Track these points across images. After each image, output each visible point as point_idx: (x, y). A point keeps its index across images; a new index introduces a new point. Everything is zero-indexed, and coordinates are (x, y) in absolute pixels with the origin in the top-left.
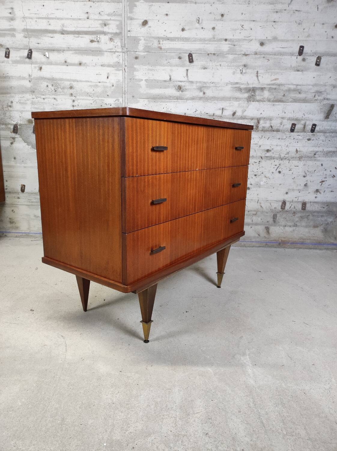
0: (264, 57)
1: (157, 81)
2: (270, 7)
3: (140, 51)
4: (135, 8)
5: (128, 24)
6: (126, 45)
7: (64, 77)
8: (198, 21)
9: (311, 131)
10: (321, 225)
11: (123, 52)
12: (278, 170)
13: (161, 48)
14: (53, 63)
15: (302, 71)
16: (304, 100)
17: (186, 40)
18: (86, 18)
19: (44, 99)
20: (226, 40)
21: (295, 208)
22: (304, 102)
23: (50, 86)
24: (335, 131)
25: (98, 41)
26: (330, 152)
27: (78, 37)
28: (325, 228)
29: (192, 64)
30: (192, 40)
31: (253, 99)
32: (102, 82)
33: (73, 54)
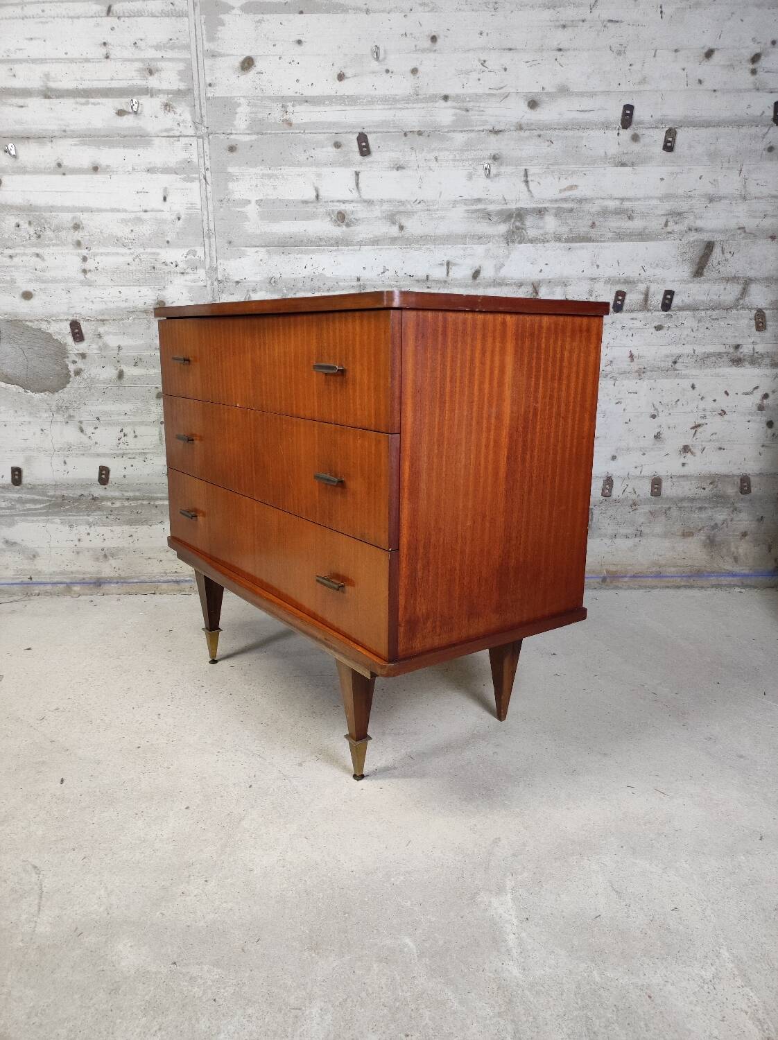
0: (539, 136)
1: (287, 203)
2: (547, 15)
3: (238, 132)
4: (220, 28)
5: (206, 68)
6: (205, 119)
7: (58, 201)
8: (376, 54)
9: (661, 307)
10: (700, 530)
11: (198, 137)
13: (290, 124)
14: (28, 169)
15: (633, 165)
16: (640, 234)
17: (351, 100)
18: (103, 57)
19: (11, 257)
20: (446, 98)
21: (635, 492)
22: (642, 240)
23: (24, 226)
24: (720, 305)
25: (136, 113)
26: (709, 355)
27: (87, 103)
28: (709, 537)
29: (367, 159)
30: (365, 101)
31: (521, 236)
32: (152, 211)
33: (75, 145)
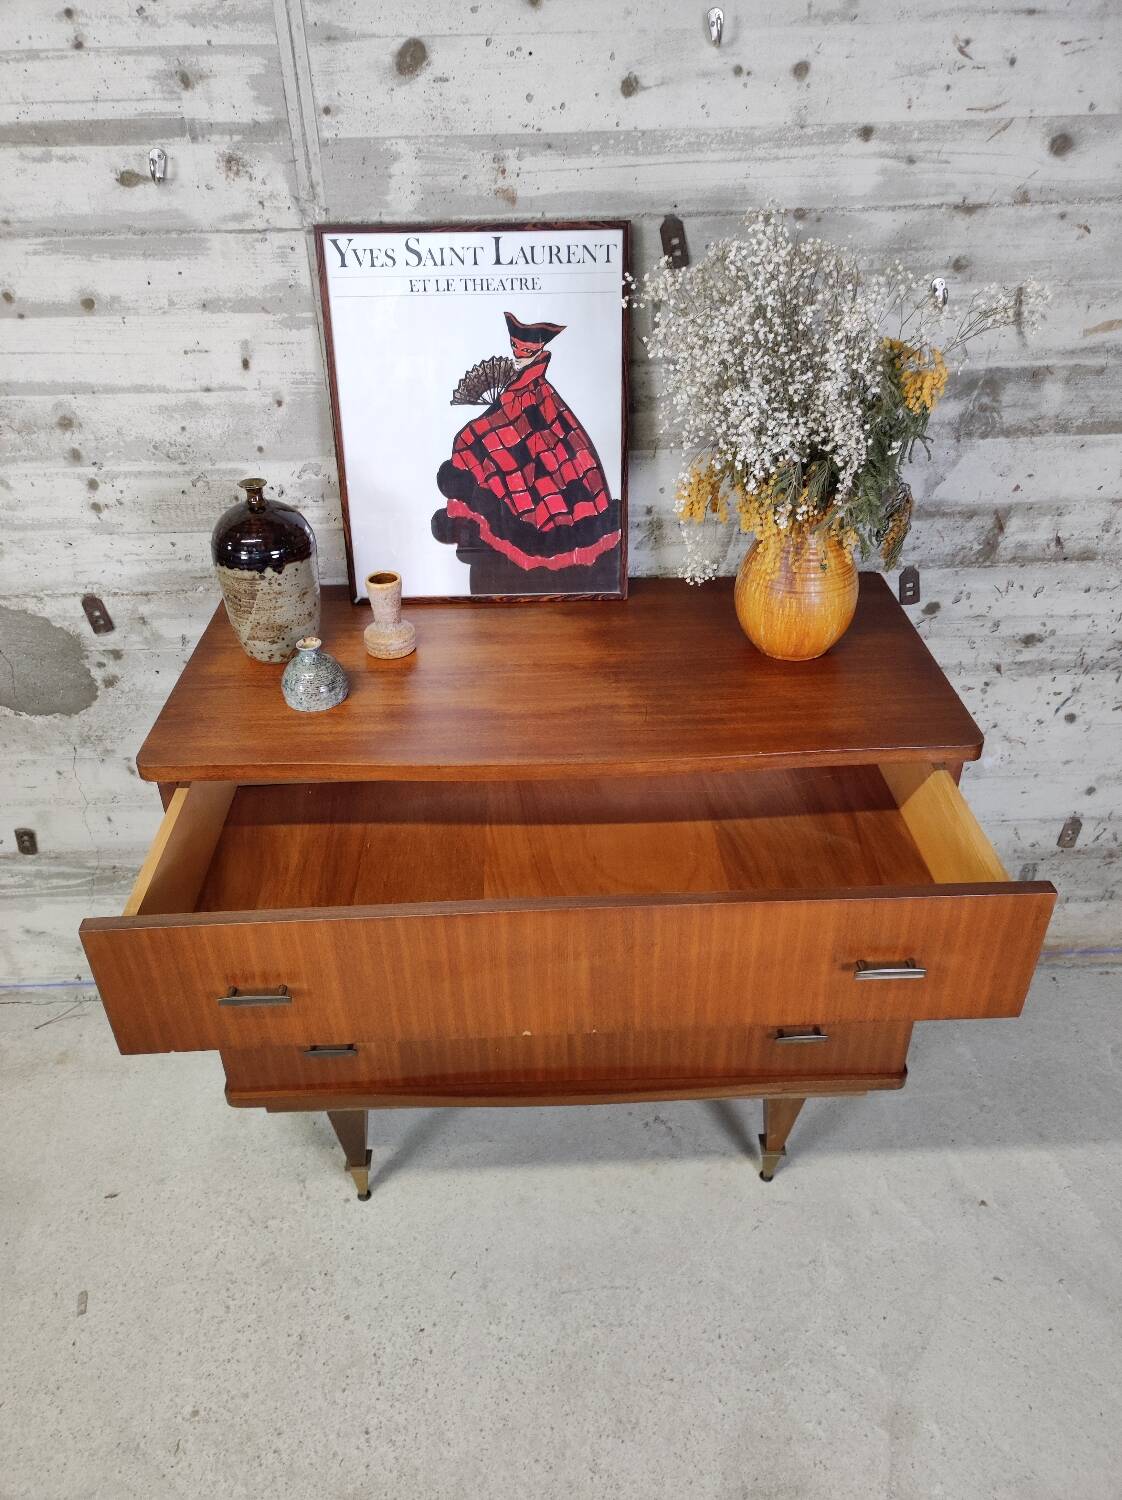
0: (1063, 216)
3: (397, 218)
5: (315, 68)
6: (320, 190)
7: (19, 372)
8: (716, 30)
11: (309, 233)
12: (1064, 712)
13: (512, 200)
17: (650, 142)
18: (67, 45)
20: (866, 133)
21: (1116, 839)
25: (161, 179)
27: (45, 158)
30: (682, 142)
31: (987, 424)
32: (221, 388)
33: (35, 253)
